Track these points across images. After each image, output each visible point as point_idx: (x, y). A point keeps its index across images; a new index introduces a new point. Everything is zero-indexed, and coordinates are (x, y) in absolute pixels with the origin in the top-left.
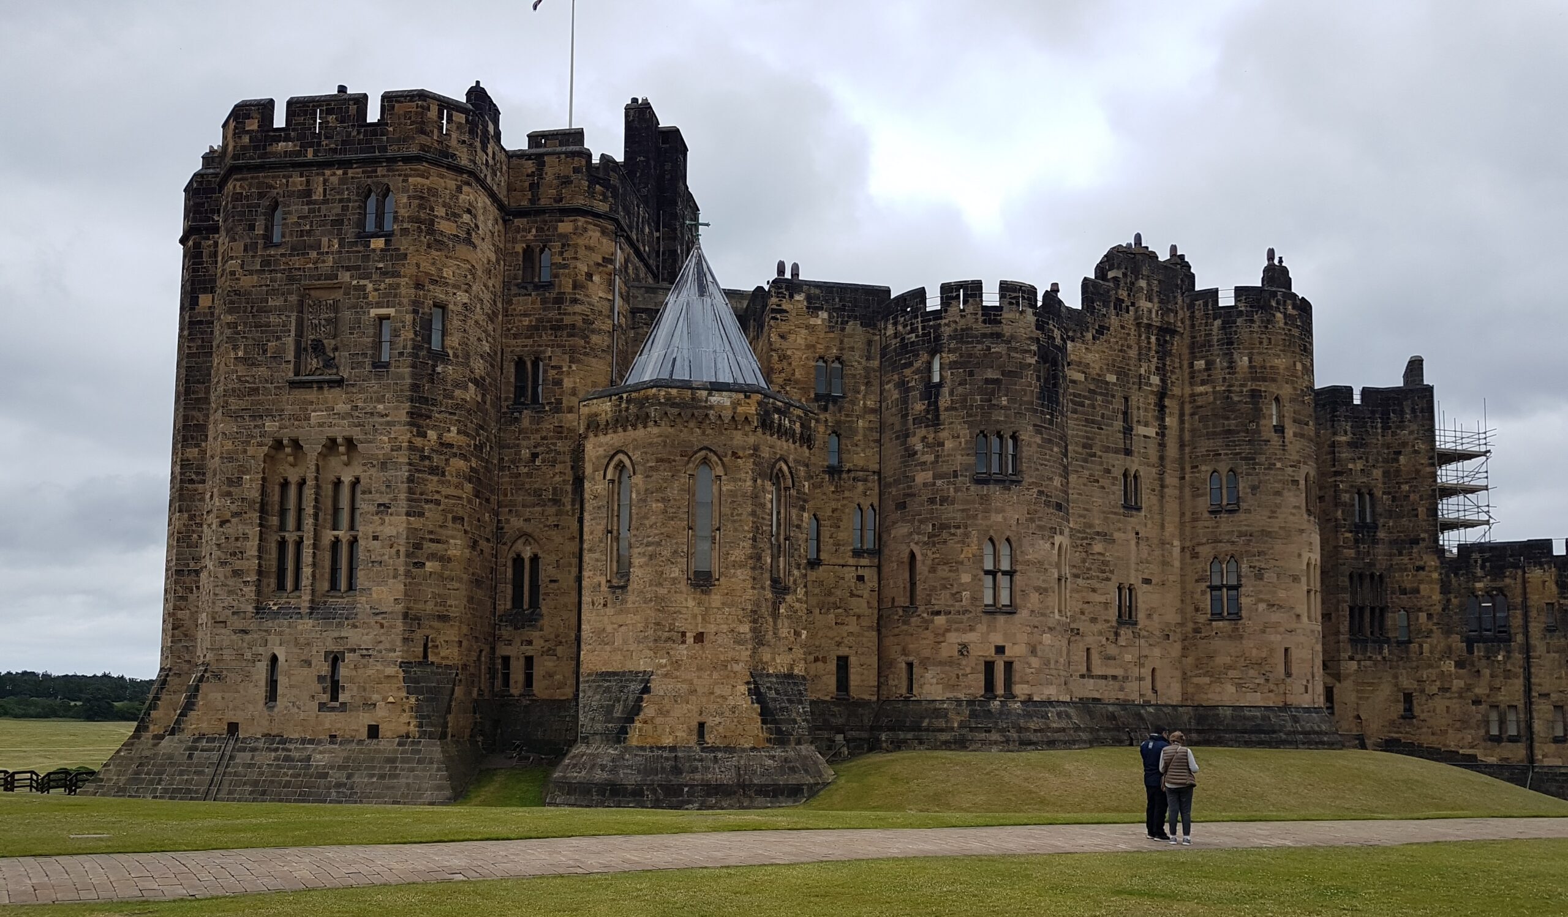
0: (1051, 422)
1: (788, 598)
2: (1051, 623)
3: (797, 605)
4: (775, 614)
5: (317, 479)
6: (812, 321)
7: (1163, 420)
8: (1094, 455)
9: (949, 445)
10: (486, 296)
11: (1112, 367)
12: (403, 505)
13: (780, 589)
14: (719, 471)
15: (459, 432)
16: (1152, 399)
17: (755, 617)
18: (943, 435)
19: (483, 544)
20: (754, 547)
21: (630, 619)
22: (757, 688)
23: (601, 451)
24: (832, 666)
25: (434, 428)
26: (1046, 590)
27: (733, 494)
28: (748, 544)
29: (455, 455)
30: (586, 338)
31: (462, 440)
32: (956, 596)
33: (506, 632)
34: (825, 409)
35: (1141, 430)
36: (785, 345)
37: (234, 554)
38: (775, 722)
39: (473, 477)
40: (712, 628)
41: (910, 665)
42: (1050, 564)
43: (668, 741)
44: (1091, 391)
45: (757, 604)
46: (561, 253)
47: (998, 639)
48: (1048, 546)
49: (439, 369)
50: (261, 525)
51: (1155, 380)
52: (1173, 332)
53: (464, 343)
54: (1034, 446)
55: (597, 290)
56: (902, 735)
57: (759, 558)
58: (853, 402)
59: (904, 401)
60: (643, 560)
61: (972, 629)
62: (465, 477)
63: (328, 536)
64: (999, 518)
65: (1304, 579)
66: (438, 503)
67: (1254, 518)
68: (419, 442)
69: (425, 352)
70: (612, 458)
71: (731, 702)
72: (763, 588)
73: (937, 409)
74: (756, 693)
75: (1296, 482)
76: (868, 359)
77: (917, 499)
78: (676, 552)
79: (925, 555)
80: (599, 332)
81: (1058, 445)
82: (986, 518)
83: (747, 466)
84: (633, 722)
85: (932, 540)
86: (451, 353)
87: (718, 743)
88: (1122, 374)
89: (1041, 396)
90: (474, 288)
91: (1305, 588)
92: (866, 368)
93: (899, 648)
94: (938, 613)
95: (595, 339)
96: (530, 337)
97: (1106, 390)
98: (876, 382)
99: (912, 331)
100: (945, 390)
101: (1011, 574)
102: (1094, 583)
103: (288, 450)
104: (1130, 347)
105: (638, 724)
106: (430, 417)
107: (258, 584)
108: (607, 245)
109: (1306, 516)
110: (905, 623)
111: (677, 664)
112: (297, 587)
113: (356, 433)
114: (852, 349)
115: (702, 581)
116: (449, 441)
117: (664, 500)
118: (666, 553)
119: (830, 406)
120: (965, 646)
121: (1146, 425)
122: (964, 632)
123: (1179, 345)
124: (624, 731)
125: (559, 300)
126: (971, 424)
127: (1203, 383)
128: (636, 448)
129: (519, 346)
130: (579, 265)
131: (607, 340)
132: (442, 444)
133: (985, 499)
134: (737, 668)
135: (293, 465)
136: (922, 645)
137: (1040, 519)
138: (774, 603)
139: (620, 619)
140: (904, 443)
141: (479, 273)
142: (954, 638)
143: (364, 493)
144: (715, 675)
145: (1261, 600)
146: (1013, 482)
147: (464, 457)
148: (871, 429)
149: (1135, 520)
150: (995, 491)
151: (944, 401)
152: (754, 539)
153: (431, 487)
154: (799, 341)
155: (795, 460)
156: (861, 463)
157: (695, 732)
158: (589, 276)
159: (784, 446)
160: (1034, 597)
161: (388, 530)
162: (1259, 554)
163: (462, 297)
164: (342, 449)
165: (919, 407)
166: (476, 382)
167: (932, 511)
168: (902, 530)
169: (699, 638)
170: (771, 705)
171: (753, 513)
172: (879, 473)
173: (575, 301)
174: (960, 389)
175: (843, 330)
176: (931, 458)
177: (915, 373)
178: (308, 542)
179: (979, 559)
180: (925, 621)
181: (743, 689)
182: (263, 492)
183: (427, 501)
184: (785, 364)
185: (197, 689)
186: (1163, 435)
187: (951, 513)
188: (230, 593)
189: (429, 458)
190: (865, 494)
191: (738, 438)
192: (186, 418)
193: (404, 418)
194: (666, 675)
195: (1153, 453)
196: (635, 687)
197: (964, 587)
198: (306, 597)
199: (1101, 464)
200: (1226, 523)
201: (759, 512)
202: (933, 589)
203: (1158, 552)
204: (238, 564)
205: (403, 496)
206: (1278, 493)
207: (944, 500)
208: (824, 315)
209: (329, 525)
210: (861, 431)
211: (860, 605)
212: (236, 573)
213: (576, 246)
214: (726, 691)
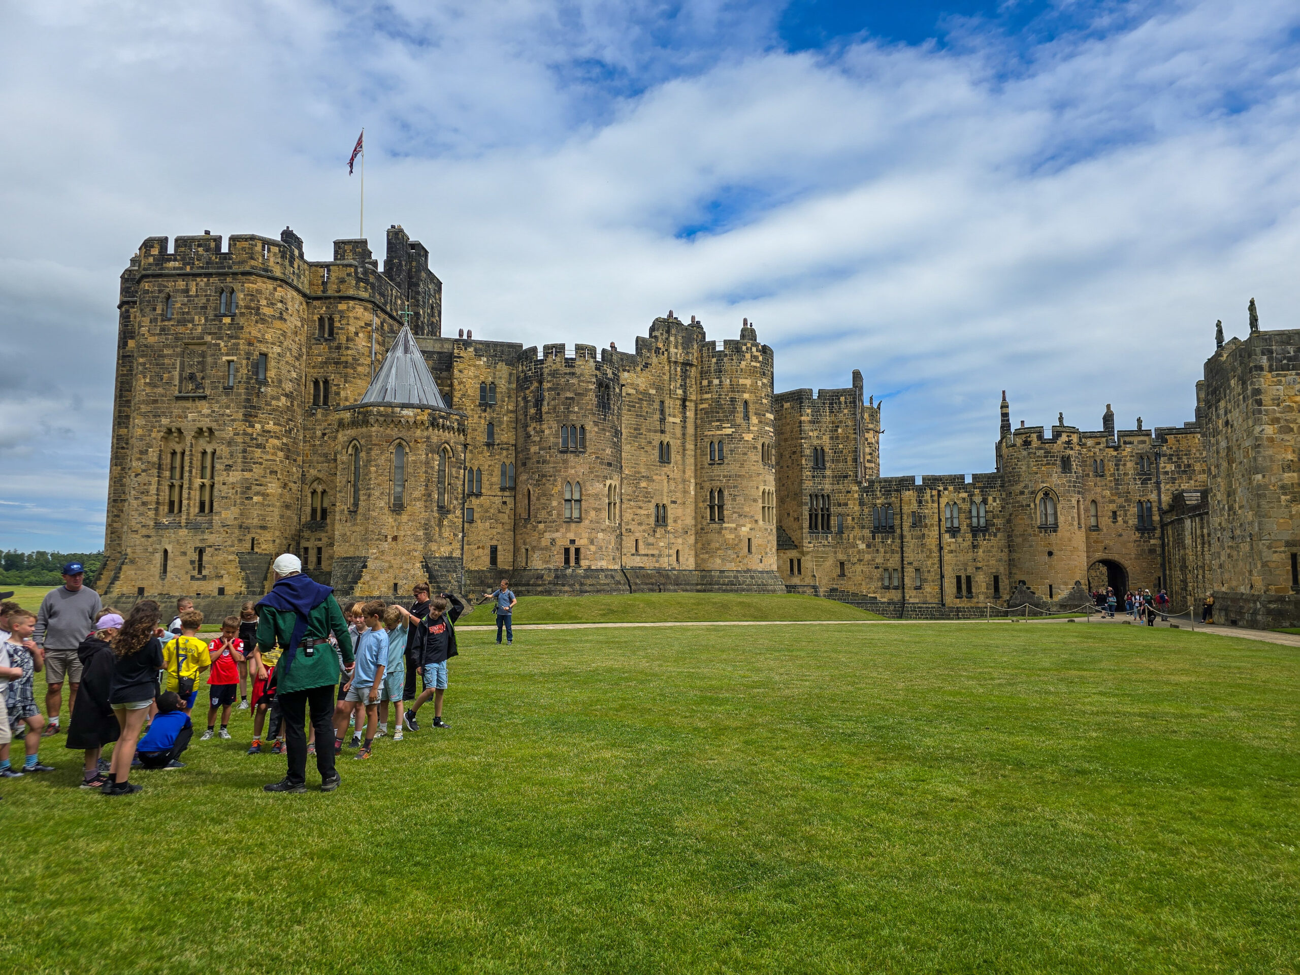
0: (605, 419)
1: (450, 516)
2: (603, 527)
3: (456, 520)
4: (440, 524)
5: (191, 451)
6: (478, 363)
7: (685, 413)
8: (642, 434)
9: (547, 432)
10: (294, 347)
11: (653, 385)
12: (240, 466)
13: (443, 510)
14: (407, 450)
15: (274, 424)
16: (678, 402)
17: (426, 527)
18: (545, 426)
19: (292, 485)
20: (426, 490)
21: (357, 529)
22: (427, 565)
23: (346, 438)
24: (488, 551)
25: (260, 422)
26: (600, 509)
27: (415, 462)
28: (423, 488)
29: (272, 437)
30: (354, 369)
31: (277, 428)
32: (550, 514)
33: (306, 534)
34: (485, 411)
35: (672, 419)
36: (462, 376)
37: (143, 493)
38: (437, 582)
39: (285, 448)
40: (402, 533)
41: (527, 550)
42: (603, 495)
43: (376, 593)
44: (639, 399)
45: (428, 520)
46: (340, 321)
47: (571, 536)
48: (601, 486)
49: (262, 390)
50: (159, 477)
51: (680, 392)
52: (691, 365)
53: (278, 374)
54: (594, 434)
55: (361, 341)
56: (520, 588)
57: (430, 495)
58: (501, 407)
59: (526, 407)
60: (365, 497)
61: (557, 531)
62: (278, 449)
63: (198, 482)
64: (573, 471)
65: (760, 501)
66: (261, 464)
67: (730, 467)
68: (250, 430)
69: (254, 381)
70: (351, 442)
71: (412, 572)
72: (432, 511)
73: (541, 413)
74: (426, 567)
75: (755, 448)
76: (510, 383)
77: (531, 461)
78: (382, 493)
79: (534, 491)
80: (362, 365)
81: (609, 431)
82: (565, 472)
83: (422, 447)
84: (357, 583)
85: (538, 483)
86: (270, 380)
87: (404, 594)
88: (659, 389)
89: (598, 406)
90: (285, 343)
91: (761, 505)
92: (508, 389)
93: (522, 541)
94: (540, 522)
95: (360, 369)
96: (323, 367)
97: (650, 399)
98: (514, 396)
99: (530, 370)
100: (545, 403)
101: (580, 501)
102: (640, 504)
103: (175, 435)
104: (664, 374)
105: (360, 585)
106: (256, 416)
107: (157, 509)
108: (368, 316)
109: (762, 466)
110: (525, 527)
111: (382, 552)
112: (180, 511)
113: (214, 426)
114: (500, 378)
115: (398, 507)
116: (269, 429)
117: (376, 466)
118: (377, 493)
119: (488, 409)
120: (554, 540)
121: (674, 416)
122: (554, 532)
123: (693, 372)
124: (352, 588)
125: (339, 348)
126: (558, 422)
127: (706, 393)
128: (362, 438)
129: (315, 373)
130: (350, 327)
131: (367, 370)
132: (264, 431)
133: (565, 462)
134: (415, 554)
135: (178, 443)
136: (532, 539)
137: (597, 471)
138: (440, 519)
139: (355, 528)
140: (525, 430)
141: (289, 334)
142: (548, 535)
143: (218, 458)
144: (404, 558)
145: (734, 512)
146: (581, 452)
147: (278, 438)
148: (511, 422)
149: (666, 469)
150: (571, 457)
151: (545, 409)
152: (427, 486)
153: (257, 455)
154: (470, 373)
155: (455, 443)
156: (505, 440)
157: (392, 588)
158: (357, 334)
159: (446, 435)
160: (593, 514)
161: (231, 479)
162: (735, 487)
163: (277, 349)
164: (206, 434)
165: (533, 411)
166: (286, 395)
167: (538, 468)
168: (524, 477)
169: (395, 538)
170: (435, 573)
171: (426, 472)
172: (515, 445)
173: (347, 348)
174: (553, 403)
175: (495, 367)
176: (537, 439)
177: (531, 392)
178: (185, 486)
179: (561, 493)
180: (534, 526)
181: (418, 565)
182: (160, 458)
183: (254, 463)
184: (462, 386)
185: (120, 569)
186: (685, 422)
187: (548, 469)
188: (140, 515)
189: (256, 439)
190: (507, 457)
191: (418, 433)
192: (120, 411)
193: (240, 416)
194: (376, 559)
195: (678, 432)
196: (359, 565)
197: (554, 508)
198: (184, 517)
199: (646, 439)
200: (717, 471)
201: (429, 471)
202: (538, 509)
203: (681, 486)
204: (145, 499)
205: (240, 460)
206: (745, 454)
207: (544, 462)
208: (485, 359)
209: (199, 476)
210: (505, 423)
211: (505, 518)
212: (144, 504)
213: (348, 317)
214: (410, 566)
